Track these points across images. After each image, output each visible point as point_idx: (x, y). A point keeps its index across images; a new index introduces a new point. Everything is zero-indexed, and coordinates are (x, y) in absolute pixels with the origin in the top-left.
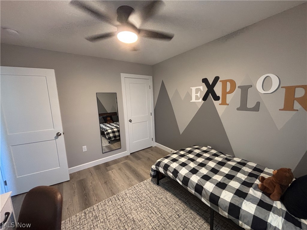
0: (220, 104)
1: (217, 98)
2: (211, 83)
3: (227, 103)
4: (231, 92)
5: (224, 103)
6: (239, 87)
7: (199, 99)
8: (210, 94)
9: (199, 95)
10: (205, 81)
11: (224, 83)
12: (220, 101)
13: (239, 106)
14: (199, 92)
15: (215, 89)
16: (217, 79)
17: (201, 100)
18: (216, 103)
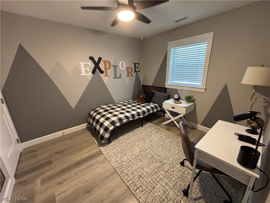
0: (104, 76)
1: (102, 72)
2: (96, 61)
3: (108, 75)
4: (109, 68)
5: (106, 75)
6: (113, 66)
7: (89, 73)
8: (97, 69)
9: (88, 69)
10: (91, 58)
11: (105, 62)
12: (104, 74)
13: (114, 77)
14: (88, 67)
15: (100, 65)
16: (100, 59)
17: (90, 74)
18: (102, 75)
